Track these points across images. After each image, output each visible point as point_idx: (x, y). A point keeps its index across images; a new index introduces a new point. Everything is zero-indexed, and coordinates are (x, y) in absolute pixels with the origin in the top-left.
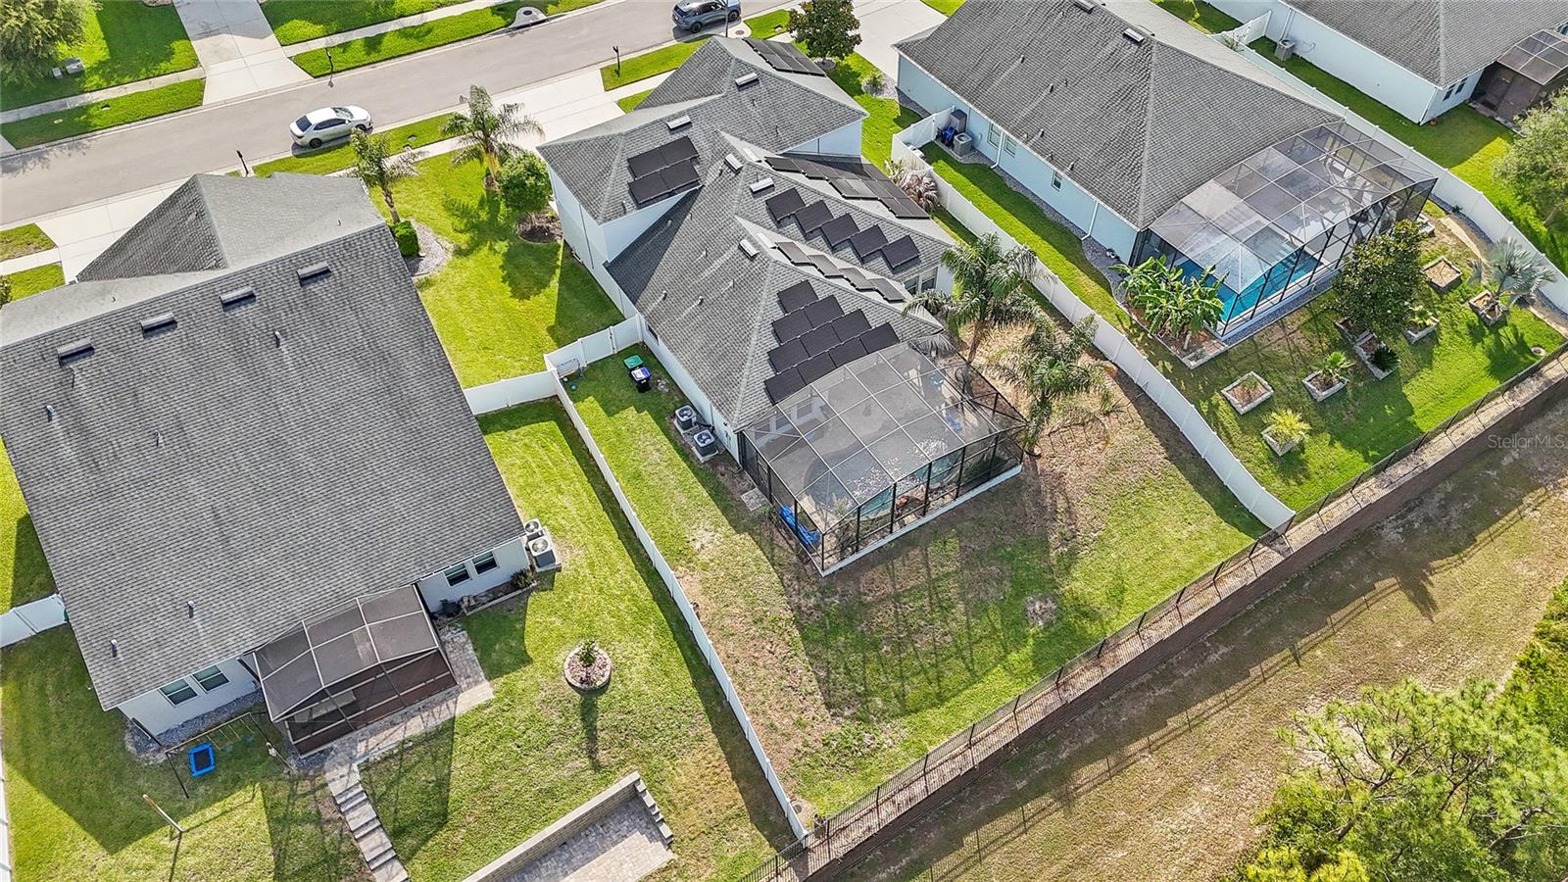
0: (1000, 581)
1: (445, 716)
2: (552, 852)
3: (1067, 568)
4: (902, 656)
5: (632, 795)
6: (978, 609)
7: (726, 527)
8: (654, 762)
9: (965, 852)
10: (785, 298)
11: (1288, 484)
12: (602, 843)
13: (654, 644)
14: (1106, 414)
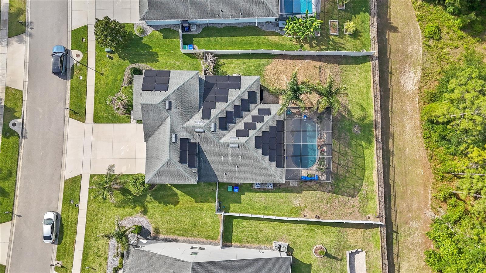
0: (346, 135)
3: (352, 115)
4: (350, 172)
5: (352, 255)
6: (350, 145)
7: (298, 195)
8: (346, 246)
9: (392, 185)
10: (257, 146)
11: (359, 39)
12: (353, 264)
13: (320, 231)
14: (320, 72)
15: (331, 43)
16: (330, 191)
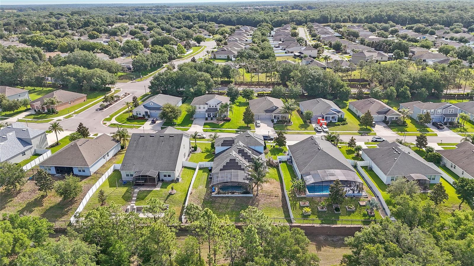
1: (152, 190)
7: (204, 187)
8: (172, 205)
10: (231, 160)
11: (302, 219)
14: (276, 196)
15: (295, 202)
16: (205, 198)
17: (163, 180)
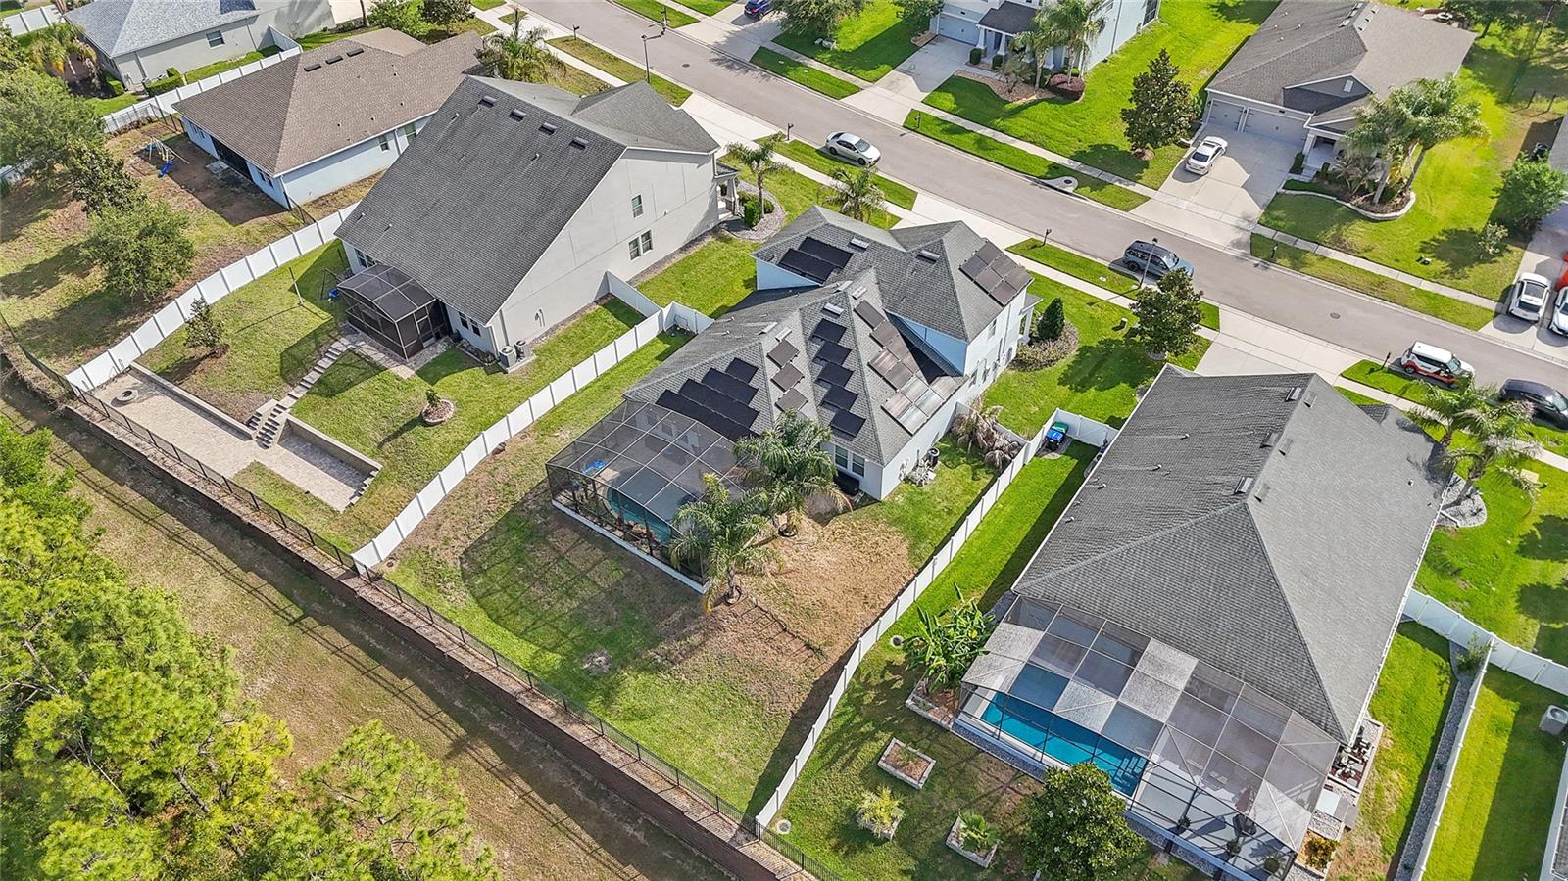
0: (608, 623)
1: (386, 365)
2: (336, 458)
3: (644, 669)
4: (521, 582)
5: (364, 471)
6: (578, 618)
8: (393, 473)
9: (398, 682)
14: (808, 646)
15: (868, 728)
16: (525, 502)
17: (458, 338)
